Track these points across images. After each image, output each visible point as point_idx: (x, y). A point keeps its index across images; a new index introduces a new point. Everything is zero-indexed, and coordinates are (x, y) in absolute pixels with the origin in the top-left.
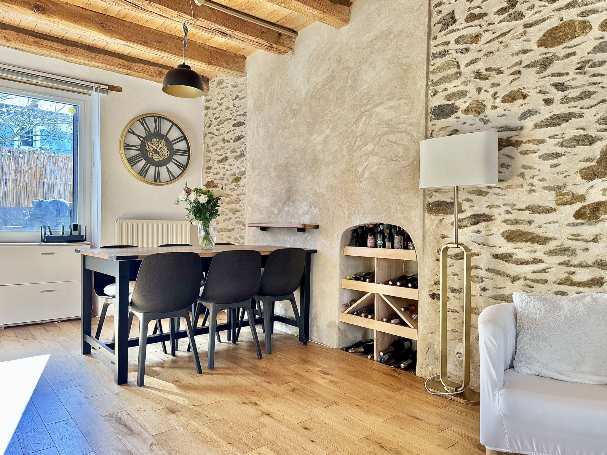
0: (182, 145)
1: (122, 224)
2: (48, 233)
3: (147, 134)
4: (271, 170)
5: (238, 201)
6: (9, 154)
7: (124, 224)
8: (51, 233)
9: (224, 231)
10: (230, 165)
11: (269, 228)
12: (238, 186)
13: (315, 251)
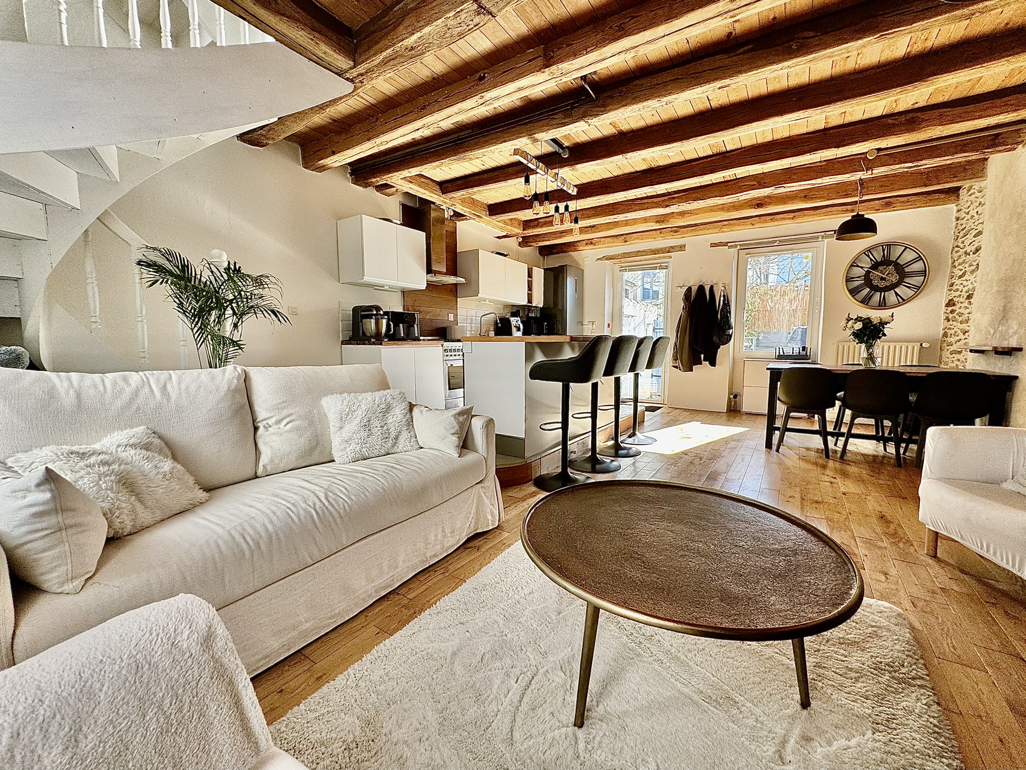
0: (918, 266)
1: (838, 346)
2: (782, 353)
3: (873, 263)
4: (994, 285)
5: (967, 321)
6: (796, 289)
7: (840, 346)
8: (784, 353)
9: (955, 354)
10: (967, 280)
11: (985, 350)
12: (970, 303)
13: (1017, 377)
